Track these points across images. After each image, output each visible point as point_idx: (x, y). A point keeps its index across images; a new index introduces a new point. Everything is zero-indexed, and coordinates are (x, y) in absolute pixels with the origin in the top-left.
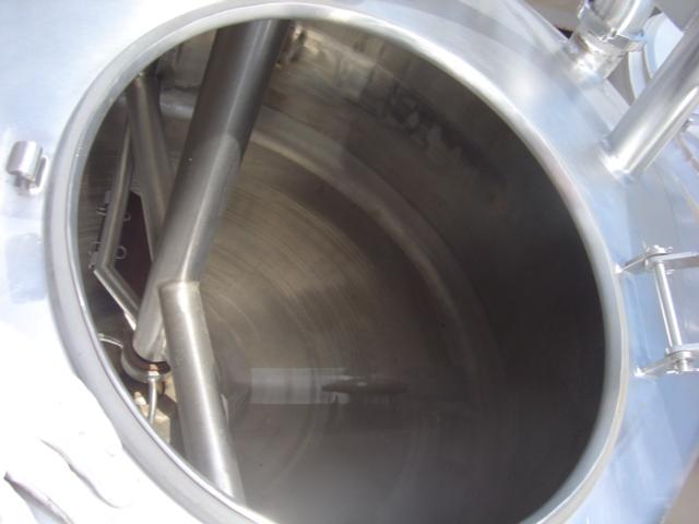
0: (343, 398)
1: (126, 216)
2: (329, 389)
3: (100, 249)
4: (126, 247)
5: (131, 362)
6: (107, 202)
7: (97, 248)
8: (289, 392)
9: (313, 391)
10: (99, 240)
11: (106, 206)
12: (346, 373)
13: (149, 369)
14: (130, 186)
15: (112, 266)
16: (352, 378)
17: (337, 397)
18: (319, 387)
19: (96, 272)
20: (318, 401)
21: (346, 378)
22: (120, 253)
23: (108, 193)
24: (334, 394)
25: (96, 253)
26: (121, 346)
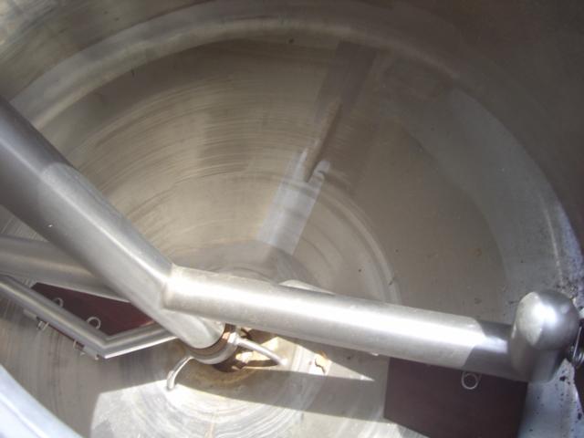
0: (324, 166)
1: (58, 303)
2: (309, 175)
3: (83, 342)
4: (90, 316)
5: (211, 356)
6: (35, 316)
7: (80, 345)
8: (295, 215)
9: (305, 191)
10: (73, 340)
11: (39, 319)
12: (300, 152)
13: (226, 341)
14: (26, 287)
15: (108, 339)
16: (307, 149)
17: (320, 172)
18: (303, 184)
19: (107, 357)
20: (317, 191)
21: (304, 155)
22: (94, 323)
23: (26, 311)
24: (316, 172)
25: (85, 348)
26: (191, 358)
